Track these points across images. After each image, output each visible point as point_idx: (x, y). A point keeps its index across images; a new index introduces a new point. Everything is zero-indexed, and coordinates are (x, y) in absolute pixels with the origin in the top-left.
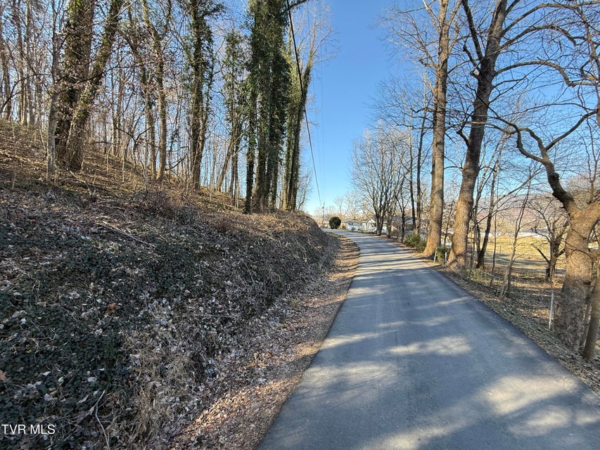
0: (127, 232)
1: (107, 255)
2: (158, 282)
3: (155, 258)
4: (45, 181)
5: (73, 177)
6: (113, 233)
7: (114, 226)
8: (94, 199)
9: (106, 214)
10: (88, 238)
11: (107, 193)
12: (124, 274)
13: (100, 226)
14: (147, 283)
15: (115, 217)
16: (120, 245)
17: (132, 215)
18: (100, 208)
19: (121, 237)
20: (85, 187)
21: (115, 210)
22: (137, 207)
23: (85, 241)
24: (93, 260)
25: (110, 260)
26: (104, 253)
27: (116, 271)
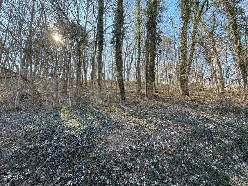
0: (215, 120)
1: (210, 130)
2: (243, 151)
3: (236, 136)
4: (181, 100)
5: (187, 98)
6: (209, 120)
7: (209, 117)
8: (197, 106)
9: (204, 112)
10: (200, 121)
11: (200, 103)
12: (220, 141)
13: (203, 117)
14: (235, 149)
15: (208, 113)
16: (214, 126)
17: (215, 112)
18: (200, 109)
19: (214, 123)
20: (192, 101)
21: (206, 109)
22: (216, 108)
23: (199, 123)
24: (205, 132)
25: (212, 133)
26: (208, 129)
27: (216, 139)
